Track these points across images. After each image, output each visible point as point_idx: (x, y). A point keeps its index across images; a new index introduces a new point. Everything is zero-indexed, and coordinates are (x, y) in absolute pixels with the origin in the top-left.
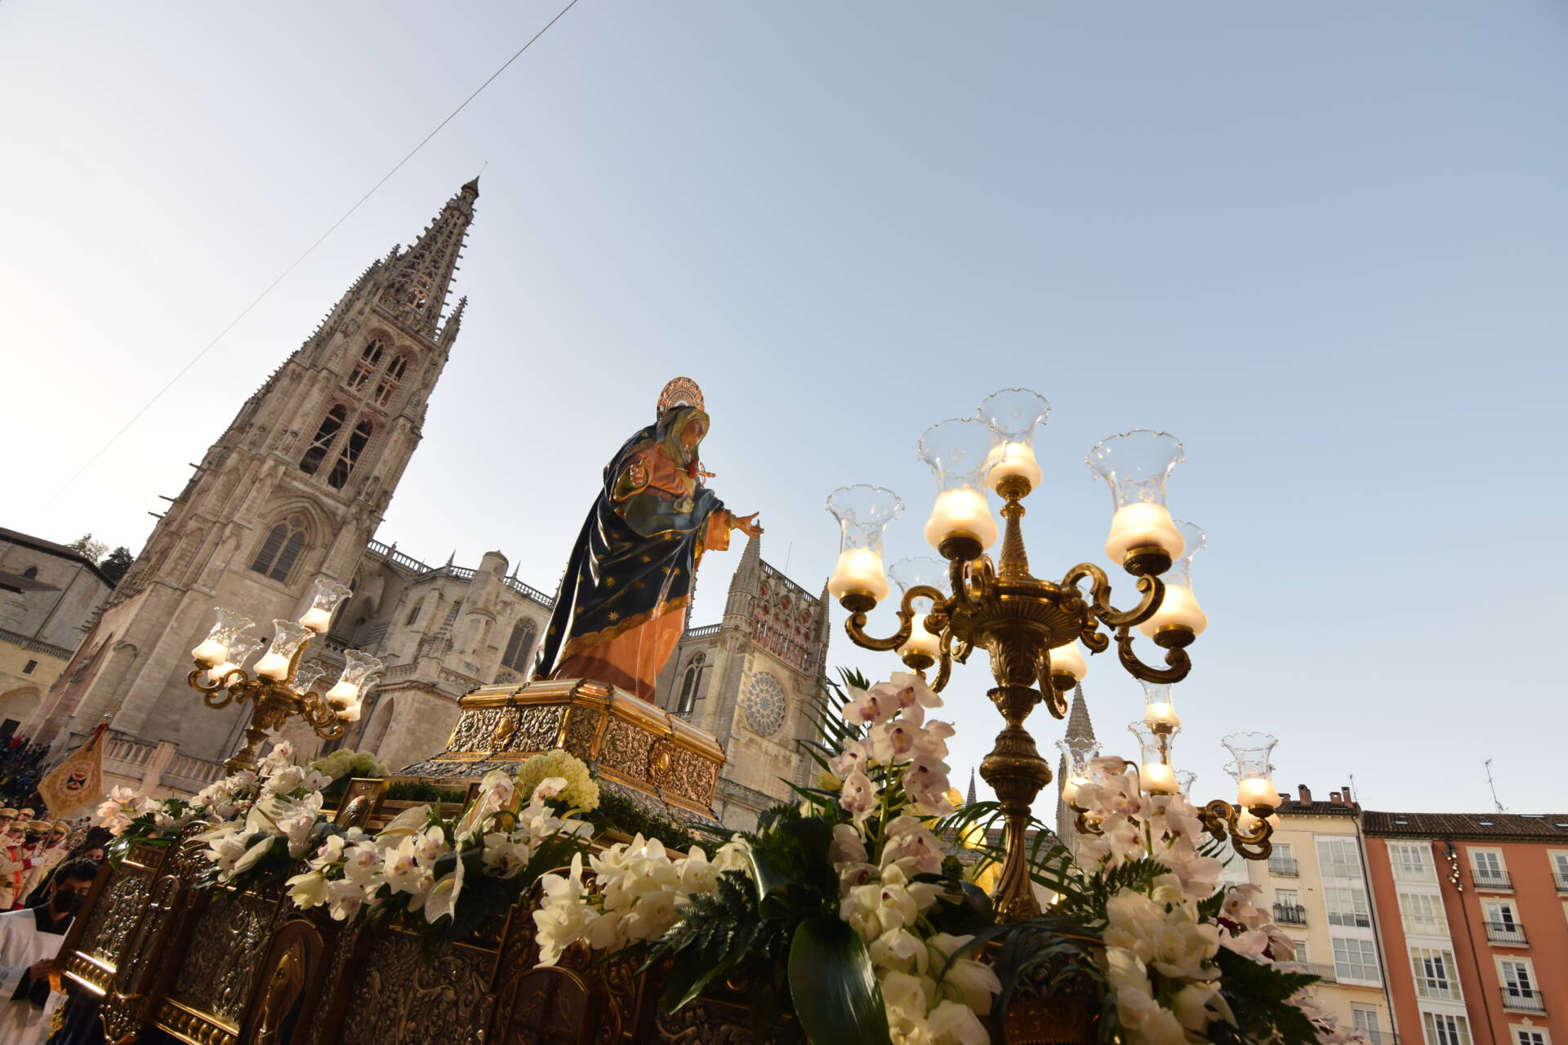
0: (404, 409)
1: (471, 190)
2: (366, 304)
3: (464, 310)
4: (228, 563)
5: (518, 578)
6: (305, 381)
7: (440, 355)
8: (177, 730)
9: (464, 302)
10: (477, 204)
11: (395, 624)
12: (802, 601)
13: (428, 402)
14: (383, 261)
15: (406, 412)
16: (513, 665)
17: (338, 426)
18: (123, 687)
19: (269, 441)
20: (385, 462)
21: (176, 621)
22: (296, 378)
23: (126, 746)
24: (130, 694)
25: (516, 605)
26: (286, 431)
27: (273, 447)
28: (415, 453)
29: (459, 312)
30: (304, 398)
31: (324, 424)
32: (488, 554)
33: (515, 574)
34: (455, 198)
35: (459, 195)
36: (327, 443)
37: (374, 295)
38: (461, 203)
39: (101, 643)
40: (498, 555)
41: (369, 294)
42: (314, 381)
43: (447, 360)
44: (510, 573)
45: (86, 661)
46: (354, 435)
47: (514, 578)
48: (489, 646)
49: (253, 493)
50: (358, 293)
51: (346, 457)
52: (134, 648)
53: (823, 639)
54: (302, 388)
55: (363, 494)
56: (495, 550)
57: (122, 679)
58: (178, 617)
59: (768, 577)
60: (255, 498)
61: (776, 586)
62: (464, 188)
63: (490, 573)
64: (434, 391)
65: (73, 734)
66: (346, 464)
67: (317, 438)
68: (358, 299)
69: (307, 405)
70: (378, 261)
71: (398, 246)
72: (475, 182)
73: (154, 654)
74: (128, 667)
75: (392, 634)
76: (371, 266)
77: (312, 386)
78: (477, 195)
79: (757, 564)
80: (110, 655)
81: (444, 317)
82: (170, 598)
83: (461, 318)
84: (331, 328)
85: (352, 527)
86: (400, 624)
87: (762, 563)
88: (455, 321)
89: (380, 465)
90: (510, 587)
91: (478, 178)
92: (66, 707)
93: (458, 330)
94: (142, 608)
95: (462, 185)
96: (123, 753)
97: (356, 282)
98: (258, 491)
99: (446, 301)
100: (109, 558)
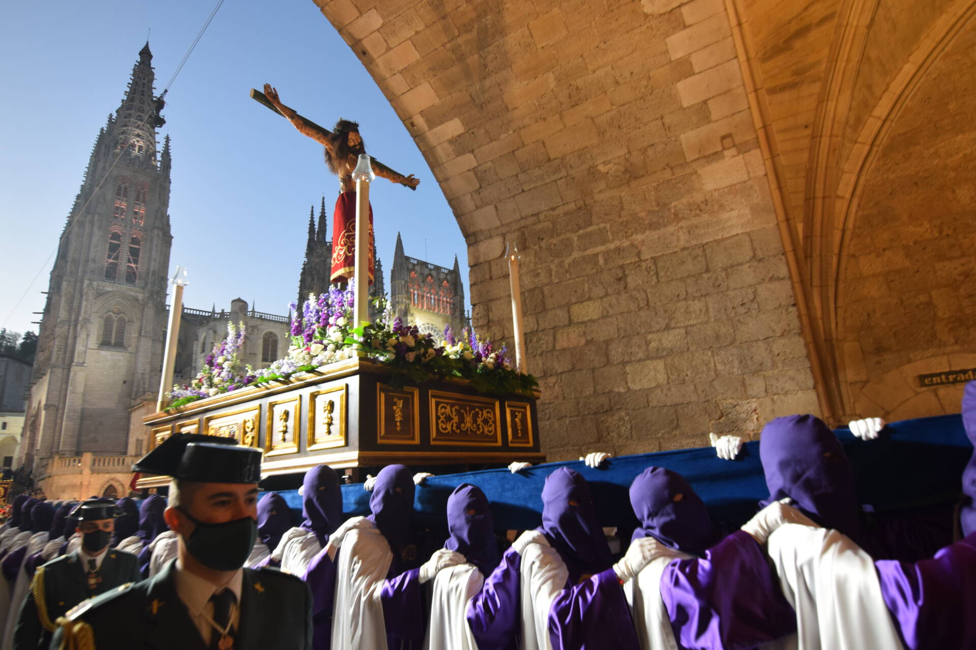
0: (154, 223)
1: (146, 54)
2: (105, 162)
3: (169, 145)
4: (86, 346)
5: (256, 310)
6: (87, 225)
7: (165, 181)
8: (96, 441)
9: (168, 139)
10: (153, 63)
11: (196, 354)
12: (441, 274)
13: (168, 213)
14: (105, 129)
15: (156, 225)
16: (269, 360)
17: (118, 246)
18: (58, 428)
19: (81, 269)
20: (155, 260)
21: (71, 386)
22: (81, 224)
23: (67, 460)
24: (63, 430)
25: (260, 327)
26: (88, 260)
27: (85, 272)
28: (172, 248)
29: (167, 147)
30: (91, 235)
31: (110, 247)
32: (233, 301)
33: (253, 309)
34: (138, 64)
35: (139, 60)
36: (116, 258)
37: (108, 155)
38: (142, 66)
39: (37, 406)
40: (239, 300)
41: (104, 155)
42: (92, 223)
43: (170, 183)
44: (250, 309)
45: (33, 418)
46: (131, 248)
47: (253, 311)
48: (250, 354)
49: (84, 303)
50: (98, 156)
51: (131, 263)
52: (55, 406)
53: (460, 293)
54: (87, 230)
55: (149, 283)
56: (236, 298)
57: (55, 424)
58: (71, 383)
59: (414, 265)
60: (86, 305)
61: (421, 269)
62: (141, 54)
63: (237, 313)
64: (170, 205)
65: (42, 459)
66: (132, 267)
67: (109, 257)
68: (99, 161)
69: (95, 240)
70: (102, 129)
71: (111, 115)
72: (147, 47)
73: (67, 407)
74: (56, 417)
75: (196, 359)
76: (99, 134)
77: (93, 227)
78: (151, 57)
79: (404, 259)
80: (43, 413)
81: (159, 152)
82: (63, 374)
83: (170, 151)
84: (90, 185)
85: (150, 305)
86: (199, 353)
87: (407, 258)
88: (166, 154)
89: (153, 263)
90: (253, 317)
91: (148, 42)
92: (32, 444)
93: (170, 160)
94: (49, 384)
95: (138, 53)
96: (67, 464)
97: (94, 149)
98: (87, 300)
99: (157, 141)
100: (23, 341)
